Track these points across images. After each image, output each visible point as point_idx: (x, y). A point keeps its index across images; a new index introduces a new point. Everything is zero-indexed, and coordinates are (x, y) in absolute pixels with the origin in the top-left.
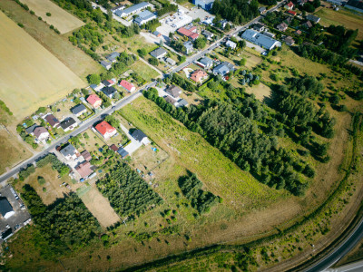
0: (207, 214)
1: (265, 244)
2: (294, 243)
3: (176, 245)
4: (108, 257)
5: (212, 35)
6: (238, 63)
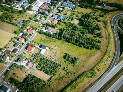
0: (77, 64)
1: (97, 66)
2: (104, 63)
3: (72, 77)
4: (52, 90)
5: (53, 7)
6: (65, 14)
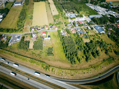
0: (48, 56)
1: (54, 68)
2: (61, 72)
4: (25, 53)
5: (87, 25)
6: (87, 32)
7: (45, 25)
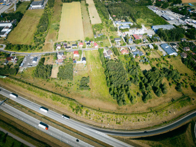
0: (81, 91)
1: (90, 109)
4: (45, 84)
5: (147, 41)
6: (147, 54)
7: (79, 41)
